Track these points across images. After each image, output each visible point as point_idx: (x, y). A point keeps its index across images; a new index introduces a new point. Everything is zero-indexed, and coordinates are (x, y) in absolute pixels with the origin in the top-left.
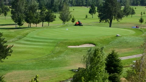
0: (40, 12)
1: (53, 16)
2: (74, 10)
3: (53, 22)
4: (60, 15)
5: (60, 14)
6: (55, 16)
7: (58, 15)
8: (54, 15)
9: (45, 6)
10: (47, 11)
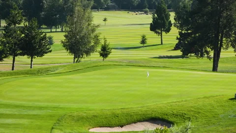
0: (6, 27)
1: (44, 38)
2: (105, 20)
3: (46, 56)
4: (65, 36)
5: (64, 34)
6: (50, 38)
7: (58, 36)
8: (48, 35)
9: (21, 9)
10: (27, 24)
